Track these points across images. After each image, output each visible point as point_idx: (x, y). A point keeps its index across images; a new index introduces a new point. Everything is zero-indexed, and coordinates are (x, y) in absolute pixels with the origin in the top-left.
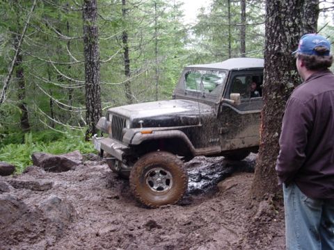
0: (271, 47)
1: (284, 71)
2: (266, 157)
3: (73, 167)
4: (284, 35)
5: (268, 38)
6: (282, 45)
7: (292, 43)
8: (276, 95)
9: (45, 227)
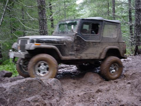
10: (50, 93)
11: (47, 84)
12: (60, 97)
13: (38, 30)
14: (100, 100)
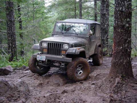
0: (118, 8)
1: (124, 19)
2: (117, 58)
3: (10, 73)
4: (124, 3)
5: (117, 4)
6: (123, 7)
7: (128, 6)
8: (121, 30)
9: (19, 95)
10: (16, 94)
11: (13, 86)
12: (26, 99)
13: (6, 31)
14: (65, 101)
